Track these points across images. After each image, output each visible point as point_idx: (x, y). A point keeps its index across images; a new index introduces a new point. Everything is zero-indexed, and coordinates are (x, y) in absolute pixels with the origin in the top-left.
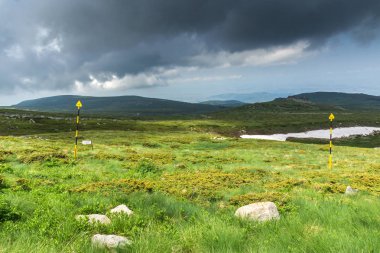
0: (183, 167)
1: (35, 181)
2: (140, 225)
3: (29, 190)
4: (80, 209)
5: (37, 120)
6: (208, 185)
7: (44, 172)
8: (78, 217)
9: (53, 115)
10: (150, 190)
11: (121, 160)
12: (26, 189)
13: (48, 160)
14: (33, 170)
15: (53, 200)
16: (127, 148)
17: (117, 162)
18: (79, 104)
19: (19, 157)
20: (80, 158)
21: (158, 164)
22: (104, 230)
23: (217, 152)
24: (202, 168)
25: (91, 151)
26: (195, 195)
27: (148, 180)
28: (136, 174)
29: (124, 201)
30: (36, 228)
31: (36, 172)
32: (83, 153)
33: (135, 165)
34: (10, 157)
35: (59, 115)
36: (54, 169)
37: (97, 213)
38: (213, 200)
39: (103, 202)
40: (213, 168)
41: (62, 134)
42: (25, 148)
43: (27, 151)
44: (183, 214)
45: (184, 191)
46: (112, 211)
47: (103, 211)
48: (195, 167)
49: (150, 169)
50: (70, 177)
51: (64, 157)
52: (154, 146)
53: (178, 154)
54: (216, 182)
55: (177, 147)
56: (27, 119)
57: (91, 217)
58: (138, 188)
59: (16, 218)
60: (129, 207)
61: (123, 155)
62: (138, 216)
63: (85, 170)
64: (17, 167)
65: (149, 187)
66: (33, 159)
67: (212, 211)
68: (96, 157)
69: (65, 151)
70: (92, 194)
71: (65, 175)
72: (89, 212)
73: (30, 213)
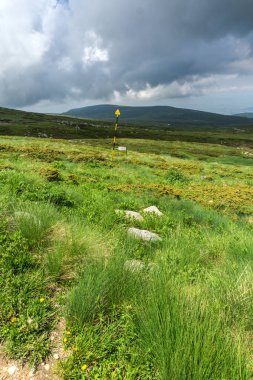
0: (210, 179)
1: (82, 177)
2: (170, 226)
3: (78, 184)
4: (118, 205)
5: (82, 126)
6: (237, 199)
7: (89, 171)
8: (117, 211)
9: (94, 123)
10: (178, 197)
11: (151, 167)
12: (75, 183)
13: (92, 162)
14: (79, 169)
15: (96, 194)
16: (157, 156)
17: (148, 168)
18: (118, 113)
19: (69, 157)
20: (116, 161)
21: (186, 174)
22: (138, 226)
23: (247, 168)
24: (230, 182)
25: (125, 156)
26: (223, 207)
27: (176, 188)
28: (165, 181)
29: (155, 203)
30: (85, 215)
31: (82, 171)
32: (119, 158)
33: (164, 173)
34: (62, 156)
35: (99, 123)
36: (95, 170)
37: (132, 210)
38: (241, 214)
39: (137, 202)
40: (242, 183)
41: (101, 140)
42: (73, 150)
43: (75, 153)
44: (210, 223)
45: (211, 201)
46: (145, 210)
47: (137, 209)
48: (223, 180)
49: (178, 177)
50: (108, 178)
51: (103, 160)
52: (182, 157)
53: (206, 166)
54: (245, 197)
55: (205, 159)
56: (74, 125)
57: (128, 212)
58: (167, 193)
59: (70, 205)
60: (159, 209)
61: (153, 162)
62: (168, 218)
63: (120, 173)
64: (68, 165)
65: (177, 194)
66: (80, 160)
67: (240, 225)
68: (130, 162)
69: (104, 154)
70: (127, 194)
71: (104, 175)
72: (125, 208)
73: (80, 202)
